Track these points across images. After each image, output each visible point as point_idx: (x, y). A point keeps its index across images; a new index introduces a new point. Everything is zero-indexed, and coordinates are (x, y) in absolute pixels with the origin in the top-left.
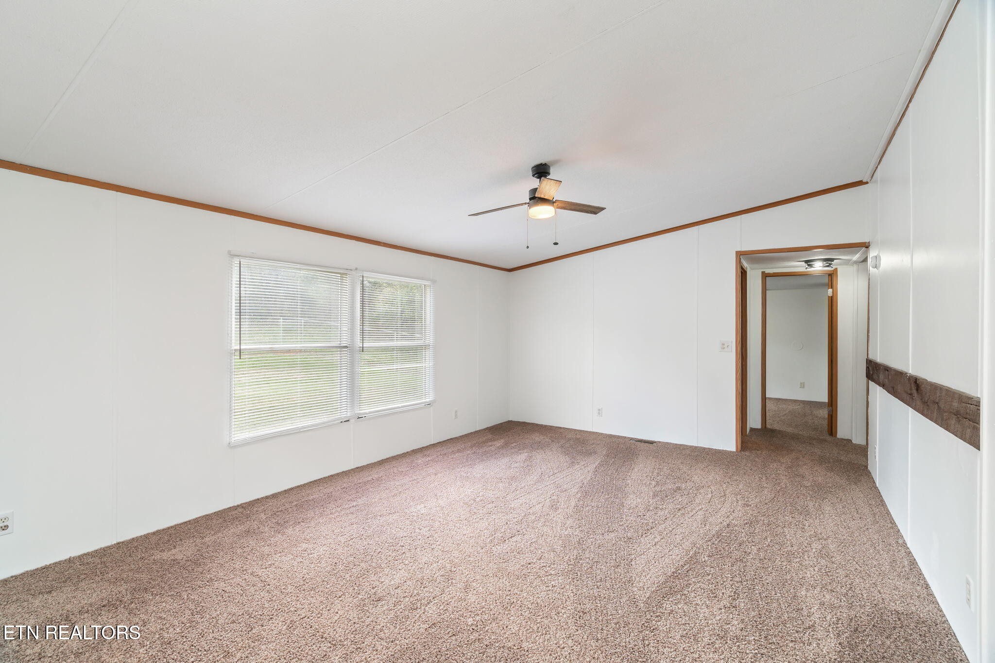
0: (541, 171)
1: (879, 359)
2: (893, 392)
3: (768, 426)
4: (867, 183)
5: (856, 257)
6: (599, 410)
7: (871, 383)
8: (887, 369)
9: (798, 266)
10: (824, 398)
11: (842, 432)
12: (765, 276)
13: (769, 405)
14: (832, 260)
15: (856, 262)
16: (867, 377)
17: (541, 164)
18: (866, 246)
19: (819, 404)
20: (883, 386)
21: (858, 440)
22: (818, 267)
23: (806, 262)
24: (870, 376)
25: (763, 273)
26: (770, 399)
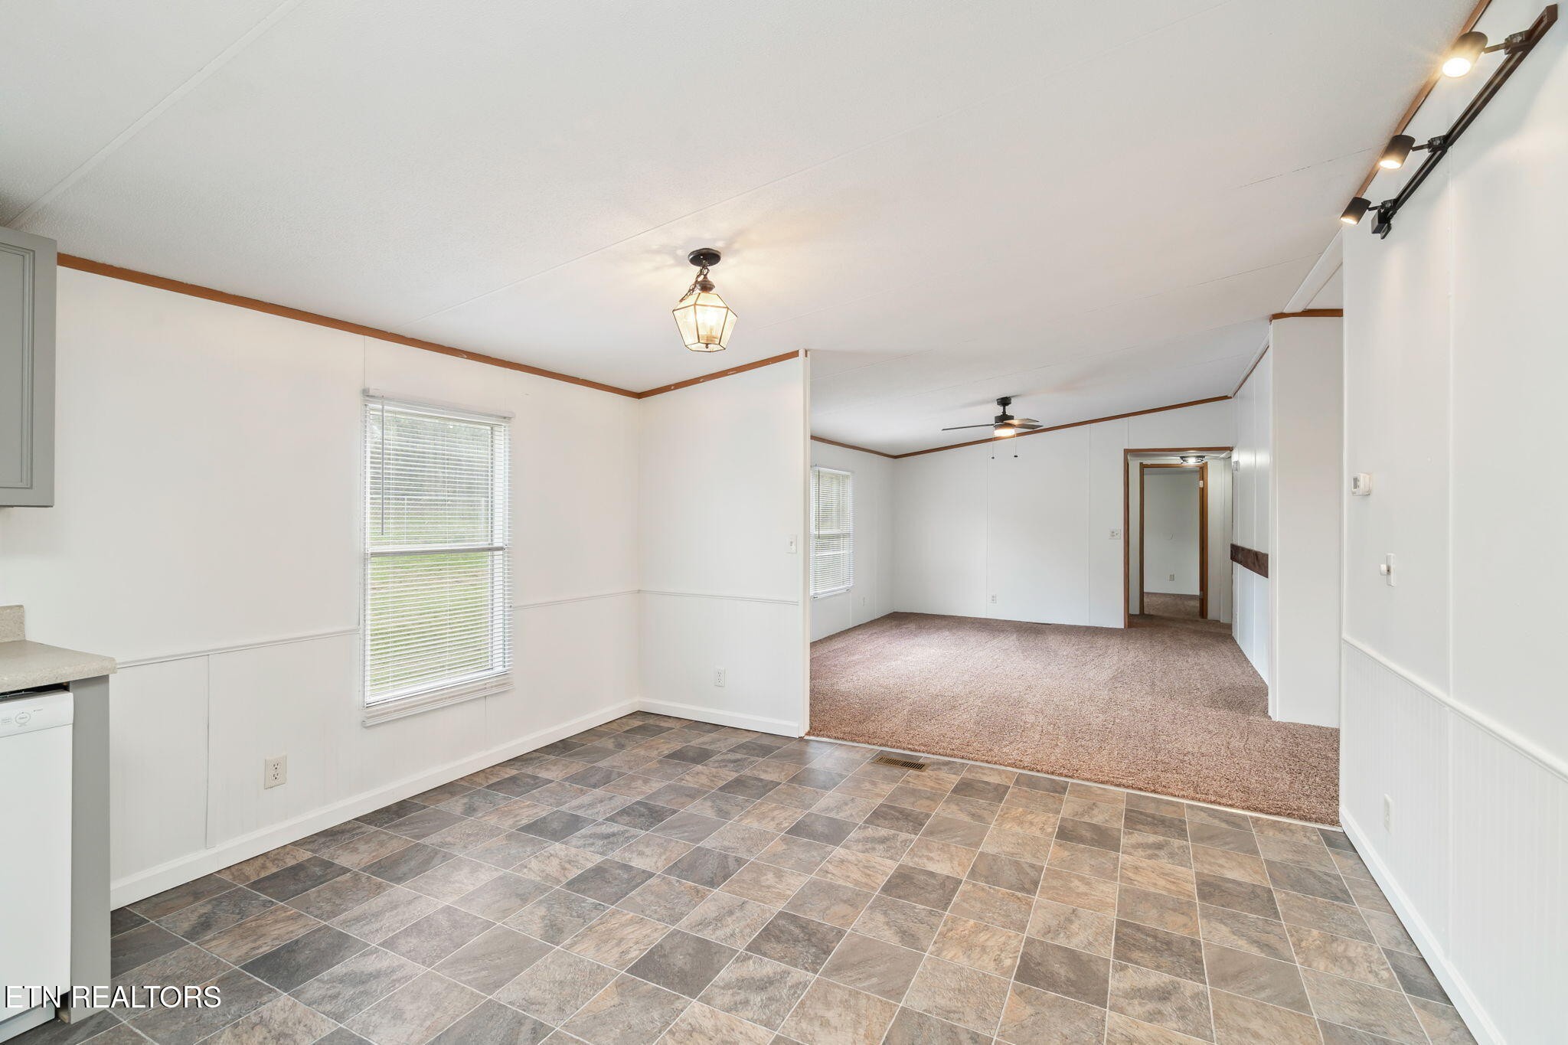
0: (1004, 402)
1: (1239, 543)
2: (1246, 565)
3: (1146, 612)
4: (1231, 398)
5: (1223, 455)
6: (993, 597)
7: (1234, 563)
8: (1243, 549)
9: (1175, 460)
10: (1196, 591)
11: (1212, 614)
12: (1143, 467)
13: (1146, 600)
14: (1204, 457)
15: (1223, 458)
16: (1232, 558)
17: (1006, 398)
18: (1230, 449)
19: (1192, 597)
20: (1240, 563)
21: (1223, 620)
22: (1192, 462)
23: (1182, 458)
24: (1234, 558)
25: (1141, 464)
26: (1148, 593)
